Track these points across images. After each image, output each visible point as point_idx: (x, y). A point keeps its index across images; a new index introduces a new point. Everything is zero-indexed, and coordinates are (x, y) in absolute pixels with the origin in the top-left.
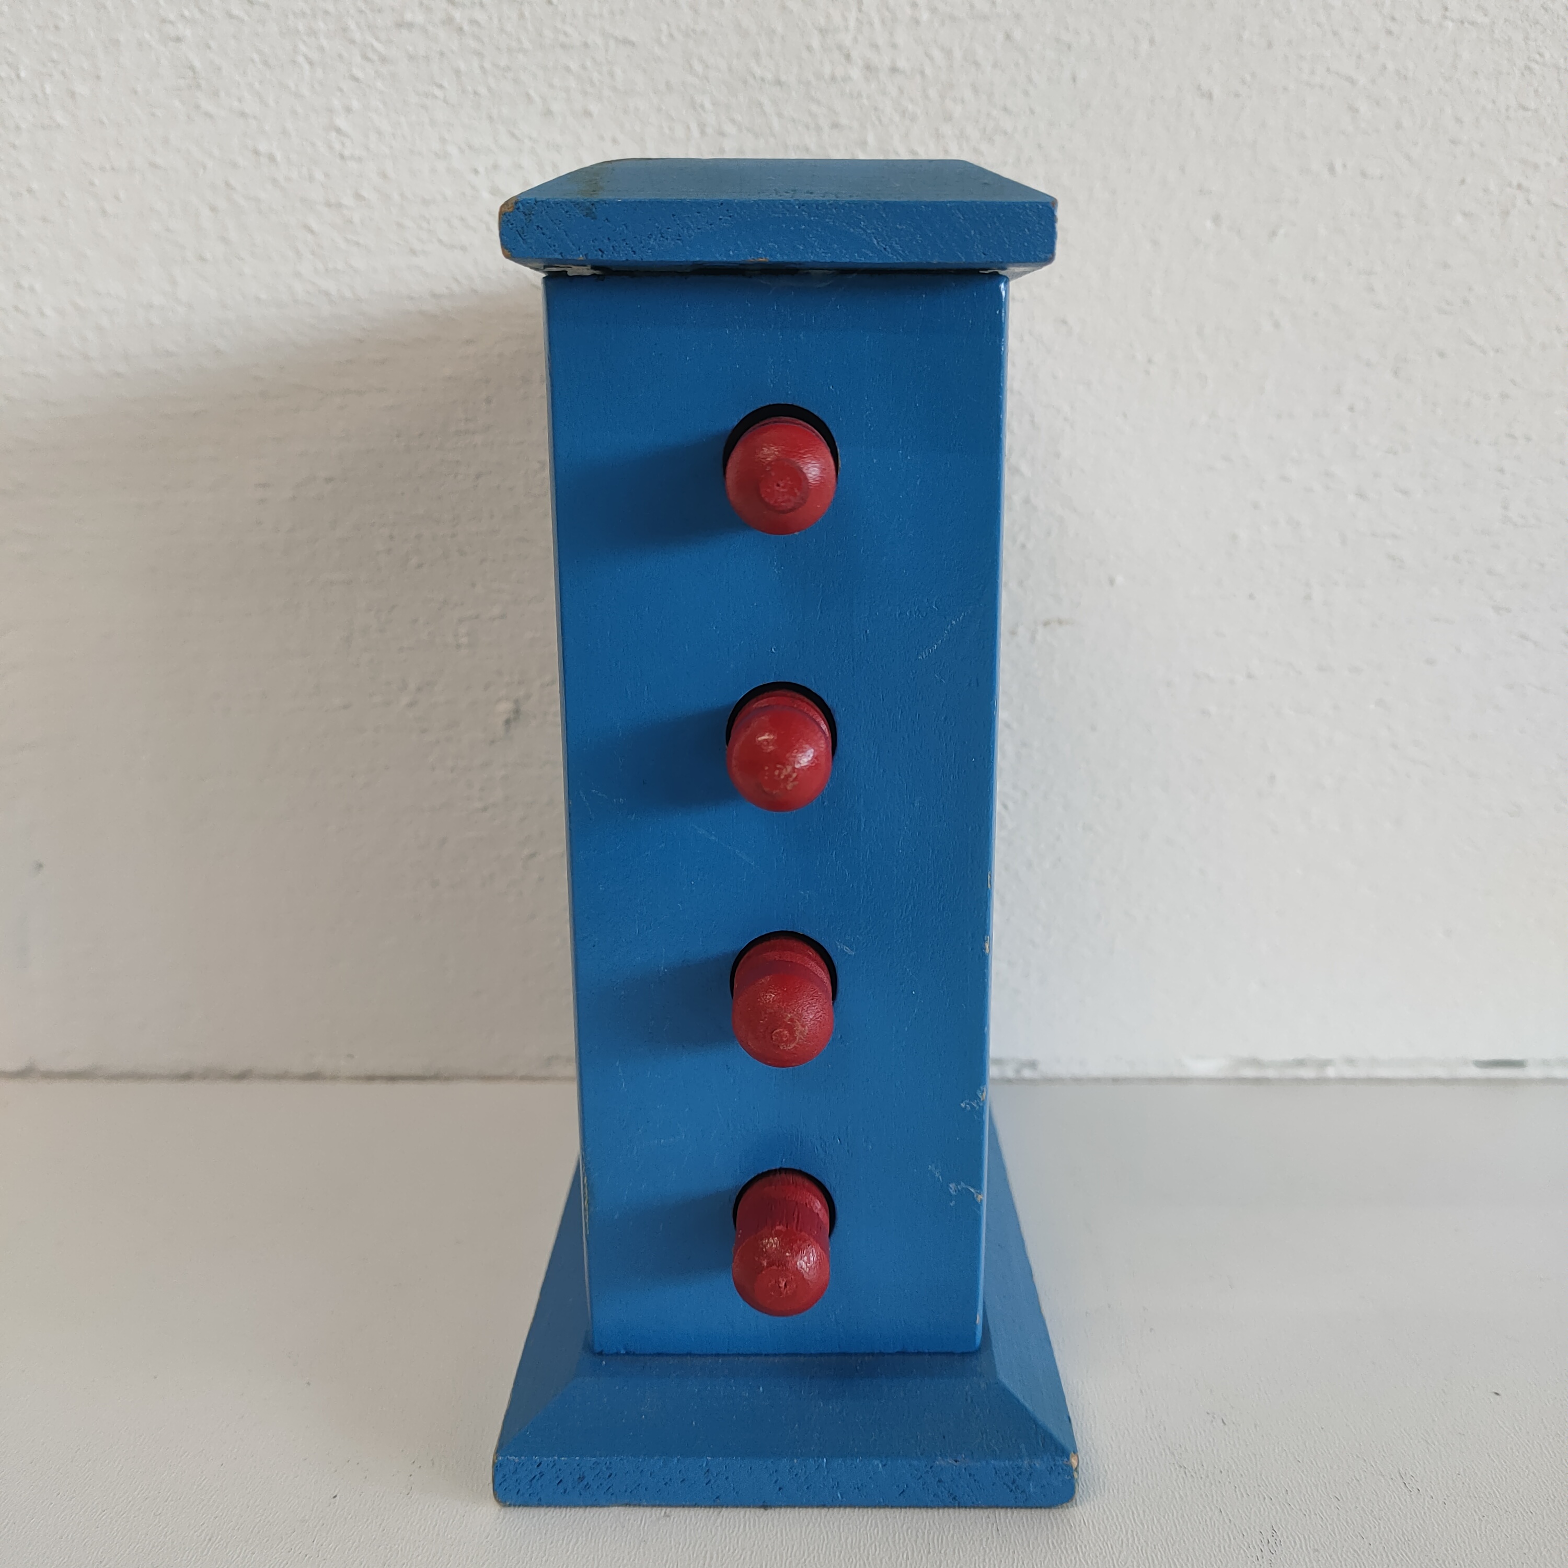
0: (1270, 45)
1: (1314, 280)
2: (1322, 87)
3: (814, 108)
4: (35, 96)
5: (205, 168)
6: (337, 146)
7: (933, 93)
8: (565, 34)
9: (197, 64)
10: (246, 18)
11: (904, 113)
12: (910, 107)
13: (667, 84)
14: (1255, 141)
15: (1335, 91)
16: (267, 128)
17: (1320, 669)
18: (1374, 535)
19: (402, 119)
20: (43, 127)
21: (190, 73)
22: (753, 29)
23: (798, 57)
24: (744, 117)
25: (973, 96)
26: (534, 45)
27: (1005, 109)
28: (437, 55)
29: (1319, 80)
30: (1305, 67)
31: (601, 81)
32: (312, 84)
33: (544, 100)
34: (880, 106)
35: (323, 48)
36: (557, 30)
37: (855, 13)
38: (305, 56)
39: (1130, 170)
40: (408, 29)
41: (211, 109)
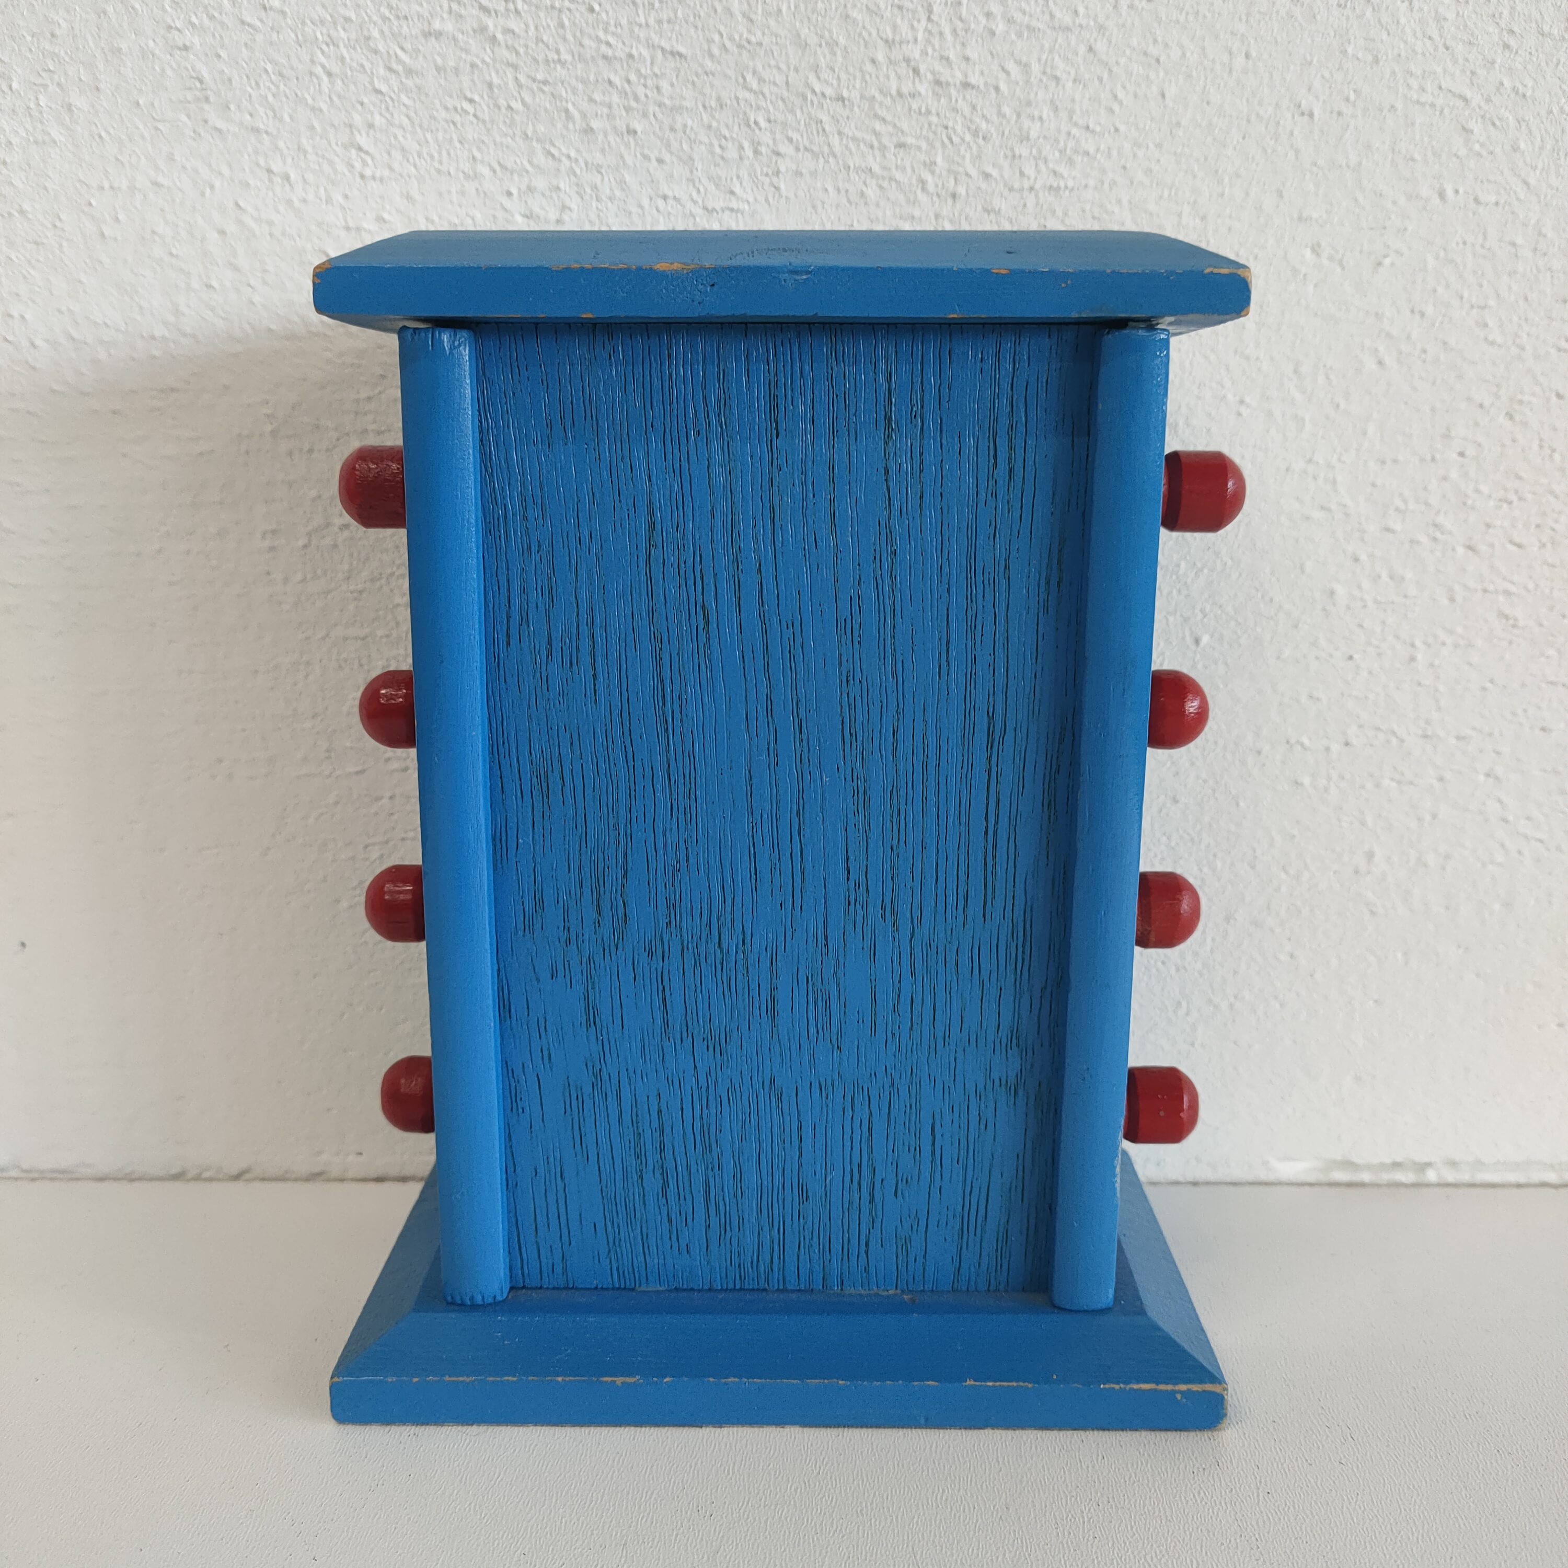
0: (1376, 60)
1: (1422, 314)
2: (1432, 105)
3: (878, 126)
4: (27, 107)
5: (212, 187)
6: (358, 165)
7: (1006, 110)
8: (608, 44)
9: (206, 75)
10: (258, 24)
11: (975, 133)
12: (984, 125)
13: (719, 99)
14: (1360, 164)
15: (1446, 111)
16: (281, 144)
17: (1425, 736)
18: (1485, 591)
19: (428, 136)
20: (36, 142)
21: (198, 84)
22: (813, 40)
23: (861, 70)
24: (802, 136)
25: (1052, 114)
26: (573, 56)
27: (1088, 128)
28: (468, 66)
29: (1427, 98)
30: (1415, 84)
31: (646, 96)
32: (330, 98)
33: (584, 116)
34: (950, 124)
35: (343, 59)
36: (599, 40)
37: (924, 22)
38: (323, 67)
39: (1222, 195)
40: (436, 38)
41: (220, 125)
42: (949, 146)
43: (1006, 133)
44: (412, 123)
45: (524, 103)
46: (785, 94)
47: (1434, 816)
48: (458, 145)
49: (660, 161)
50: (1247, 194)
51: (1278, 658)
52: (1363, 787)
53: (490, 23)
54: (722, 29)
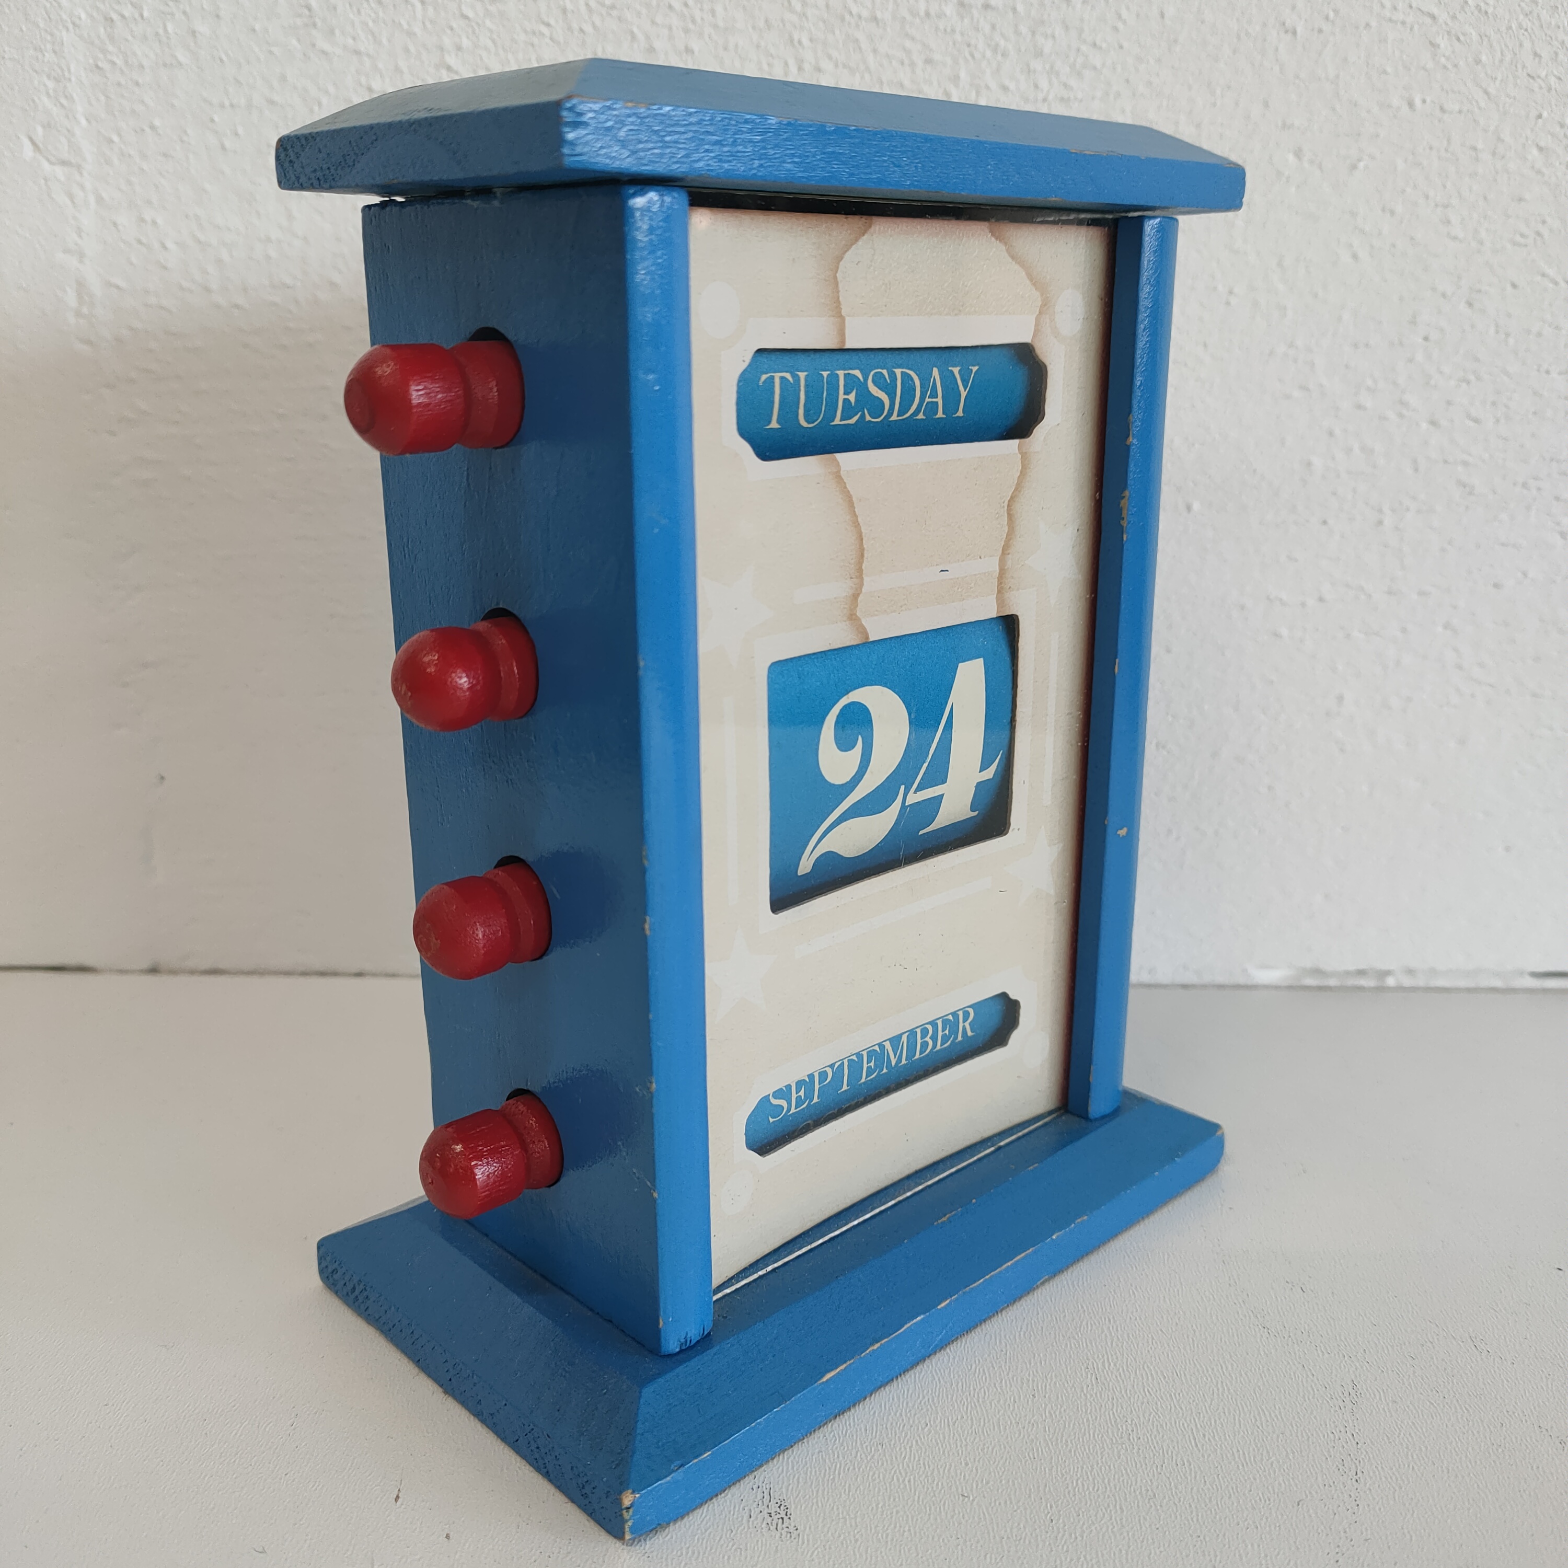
1: (1392, 213)
2: (1403, 23)
3: (908, 44)
4: (157, 34)
7: (1024, 29)
11: (995, 49)
12: (1002, 43)
13: (767, 21)
14: (1337, 76)
15: (1416, 27)
16: (380, 65)
17: (1390, 593)
18: (1446, 462)
19: (510, 56)
20: (165, 65)
21: (306, 12)
25: (1063, 32)
27: (1095, 45)
29: (1401, 17)
31: (702, 19)
32: (423, 23)
33: (648, 37)
34: (973, 42)
39: (1214, 105)
41: (327, 47)
42: (972, 62)
43: (1023, 49)
45: (594, 25)
46: (826, 16)
47: (1398, 663)
50: (1237, 104)
51: (1261, 523)
52: (1334, 638)
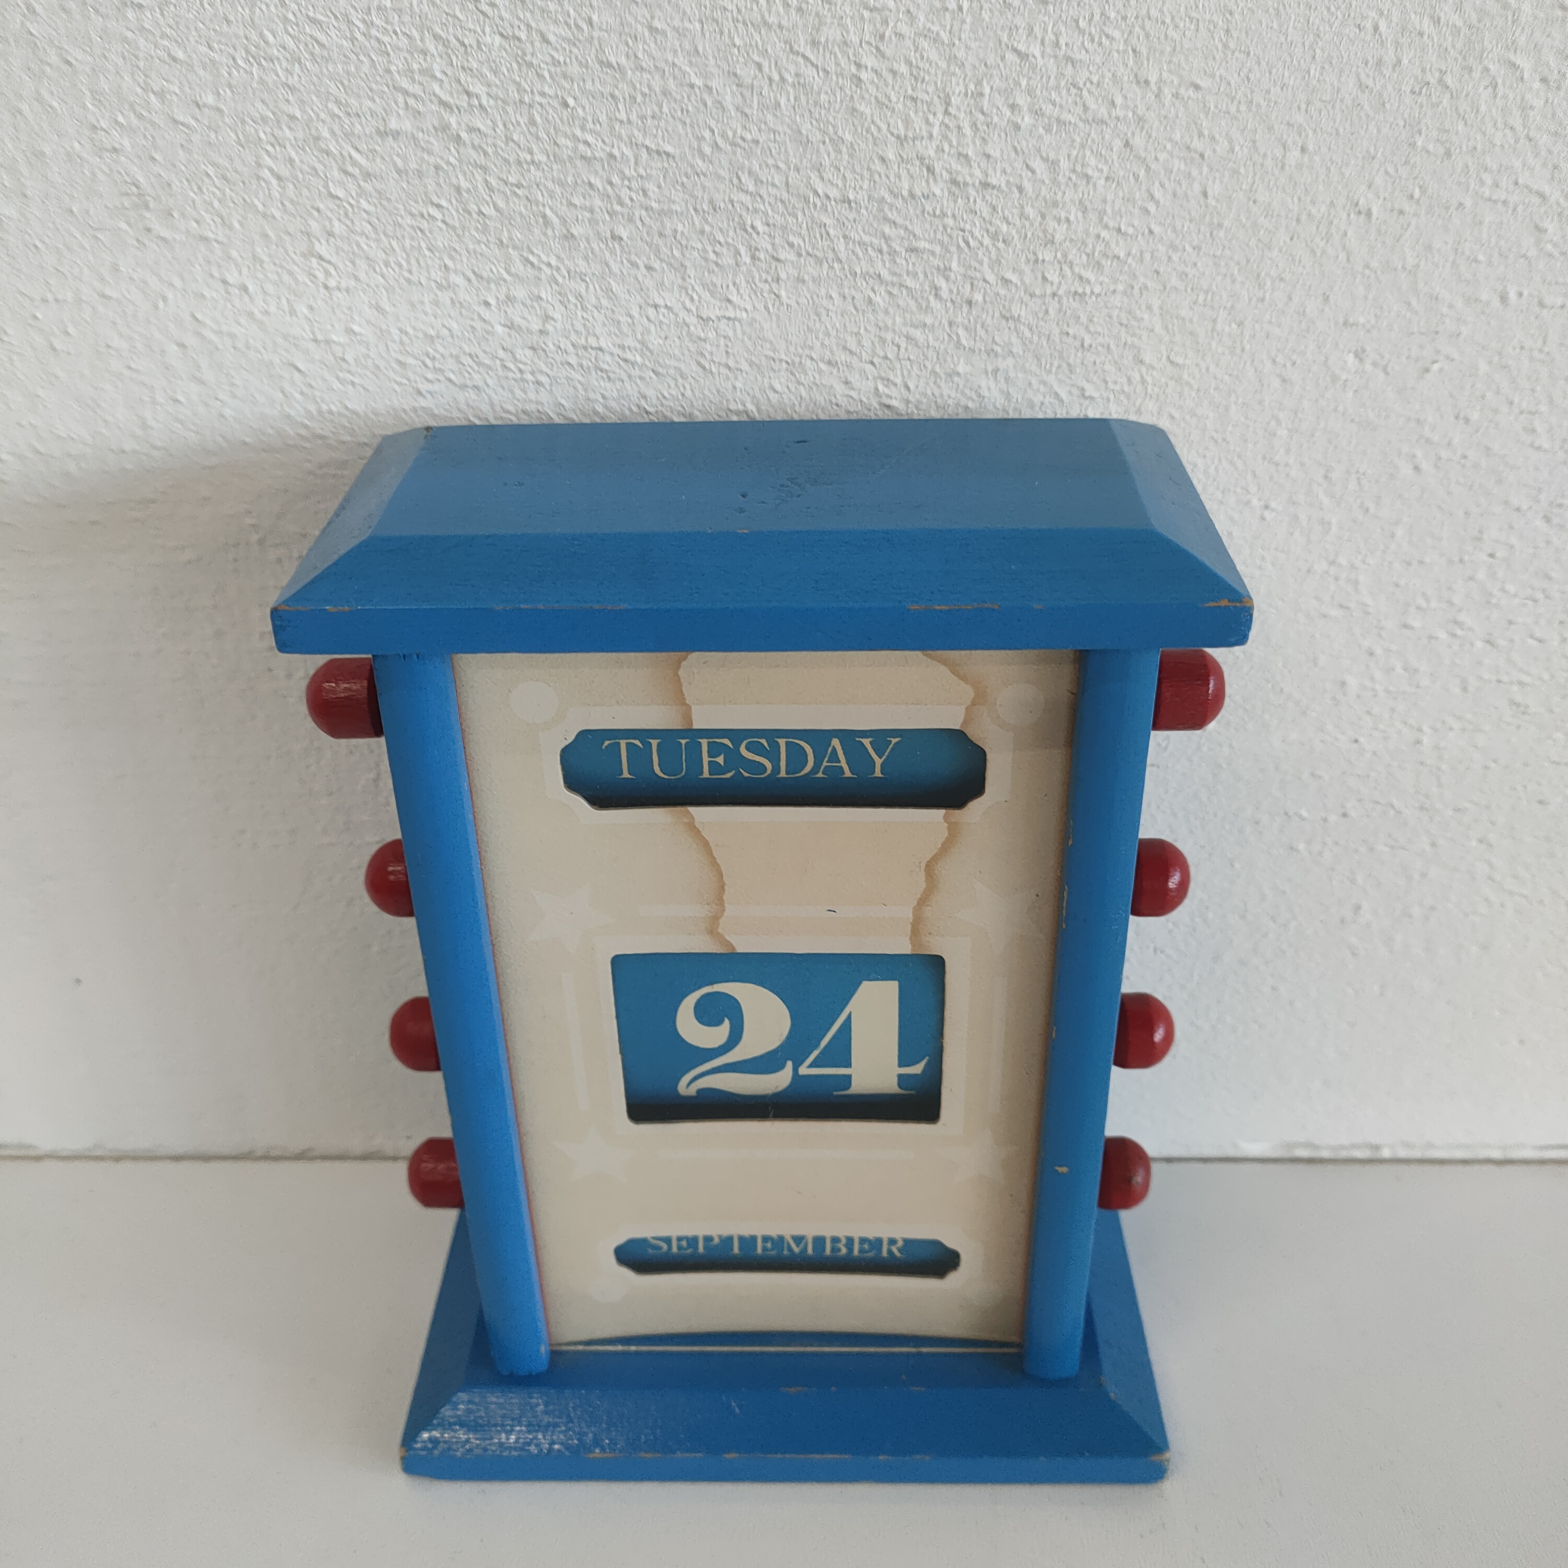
0: (1448, 154)
1: (1467, 420)
2: (1505, 202)
3: (887, 230)
5: (165, 299)
6: (320, 275)
7: (1029, 211)
8: (586, 143)
9: (141, 179)
10: (193, 122)
11: (995, 237)
13: (711, 202)
14: (1418, 266)
15: (1520, 209)
16: (234, 254)
17: (1422, 808)
18: (1499, 681)
19: (394, 243)
21: (134, 189)
22: (816, 137)
23: (869, 169)
24: (804, 241)
25: (1080, 214)
26: (548, 156)
27: (1119, 230)
28: (432, 168)
29: (1501, 195)
30: (1488, 179)
31: (632, 199)
32: (282, 204)
33: (564, 221)
34: (968, 227)
35: (291, 161)
36: (575, 138)
37: (940, 116)
38: (271, 170)
39: (1262, 300)
40: (394, 139)
41: (164, 233)
42: (966, 250)
43: (1029, 235)
44: (376, 232)
45: (497, 208)
46: (785, 196)
47: (1424, 875)
48: (427, 253)
49: (649, 268)
50: (1290, 298)
51: (1284, 741)
52: (1356, 851)
53: (453, 121)
54: (713, 124)
